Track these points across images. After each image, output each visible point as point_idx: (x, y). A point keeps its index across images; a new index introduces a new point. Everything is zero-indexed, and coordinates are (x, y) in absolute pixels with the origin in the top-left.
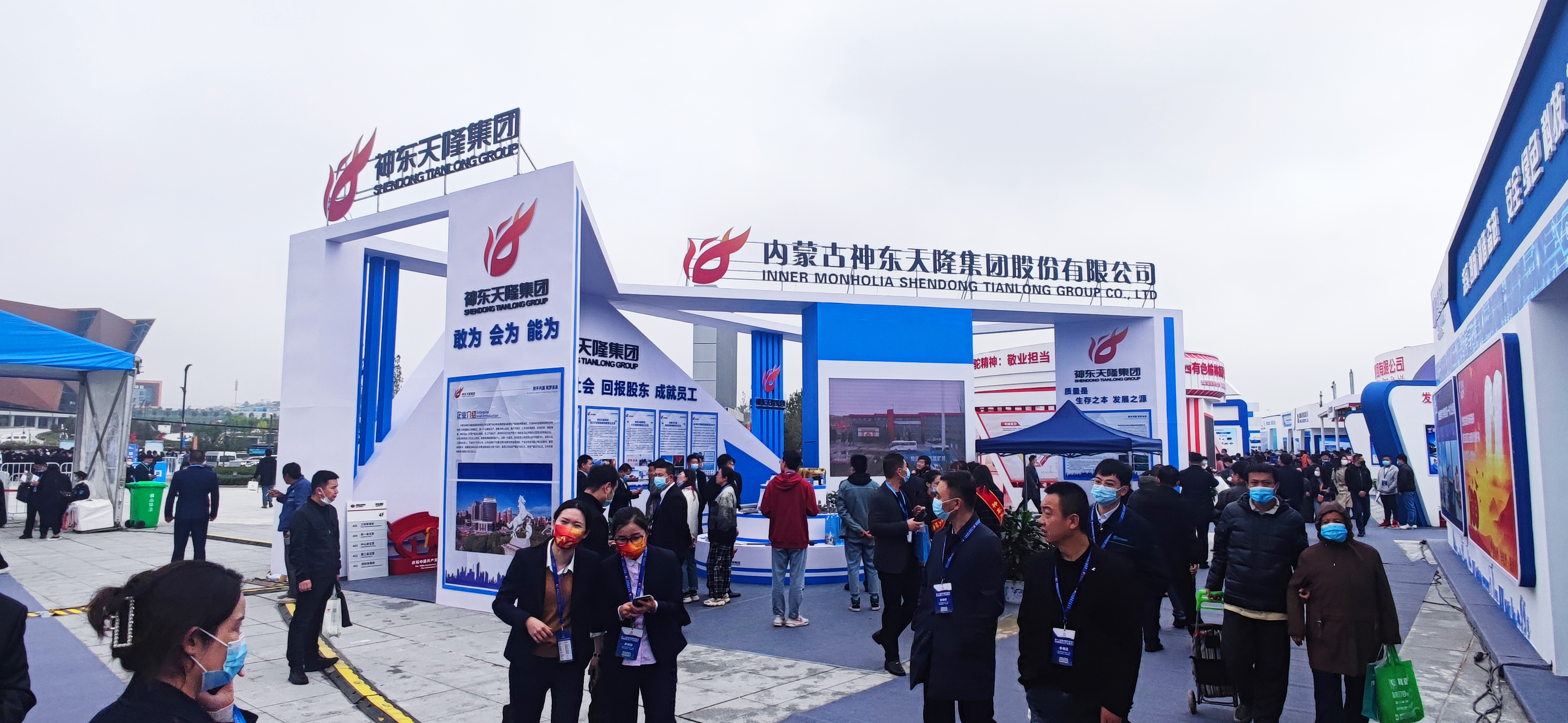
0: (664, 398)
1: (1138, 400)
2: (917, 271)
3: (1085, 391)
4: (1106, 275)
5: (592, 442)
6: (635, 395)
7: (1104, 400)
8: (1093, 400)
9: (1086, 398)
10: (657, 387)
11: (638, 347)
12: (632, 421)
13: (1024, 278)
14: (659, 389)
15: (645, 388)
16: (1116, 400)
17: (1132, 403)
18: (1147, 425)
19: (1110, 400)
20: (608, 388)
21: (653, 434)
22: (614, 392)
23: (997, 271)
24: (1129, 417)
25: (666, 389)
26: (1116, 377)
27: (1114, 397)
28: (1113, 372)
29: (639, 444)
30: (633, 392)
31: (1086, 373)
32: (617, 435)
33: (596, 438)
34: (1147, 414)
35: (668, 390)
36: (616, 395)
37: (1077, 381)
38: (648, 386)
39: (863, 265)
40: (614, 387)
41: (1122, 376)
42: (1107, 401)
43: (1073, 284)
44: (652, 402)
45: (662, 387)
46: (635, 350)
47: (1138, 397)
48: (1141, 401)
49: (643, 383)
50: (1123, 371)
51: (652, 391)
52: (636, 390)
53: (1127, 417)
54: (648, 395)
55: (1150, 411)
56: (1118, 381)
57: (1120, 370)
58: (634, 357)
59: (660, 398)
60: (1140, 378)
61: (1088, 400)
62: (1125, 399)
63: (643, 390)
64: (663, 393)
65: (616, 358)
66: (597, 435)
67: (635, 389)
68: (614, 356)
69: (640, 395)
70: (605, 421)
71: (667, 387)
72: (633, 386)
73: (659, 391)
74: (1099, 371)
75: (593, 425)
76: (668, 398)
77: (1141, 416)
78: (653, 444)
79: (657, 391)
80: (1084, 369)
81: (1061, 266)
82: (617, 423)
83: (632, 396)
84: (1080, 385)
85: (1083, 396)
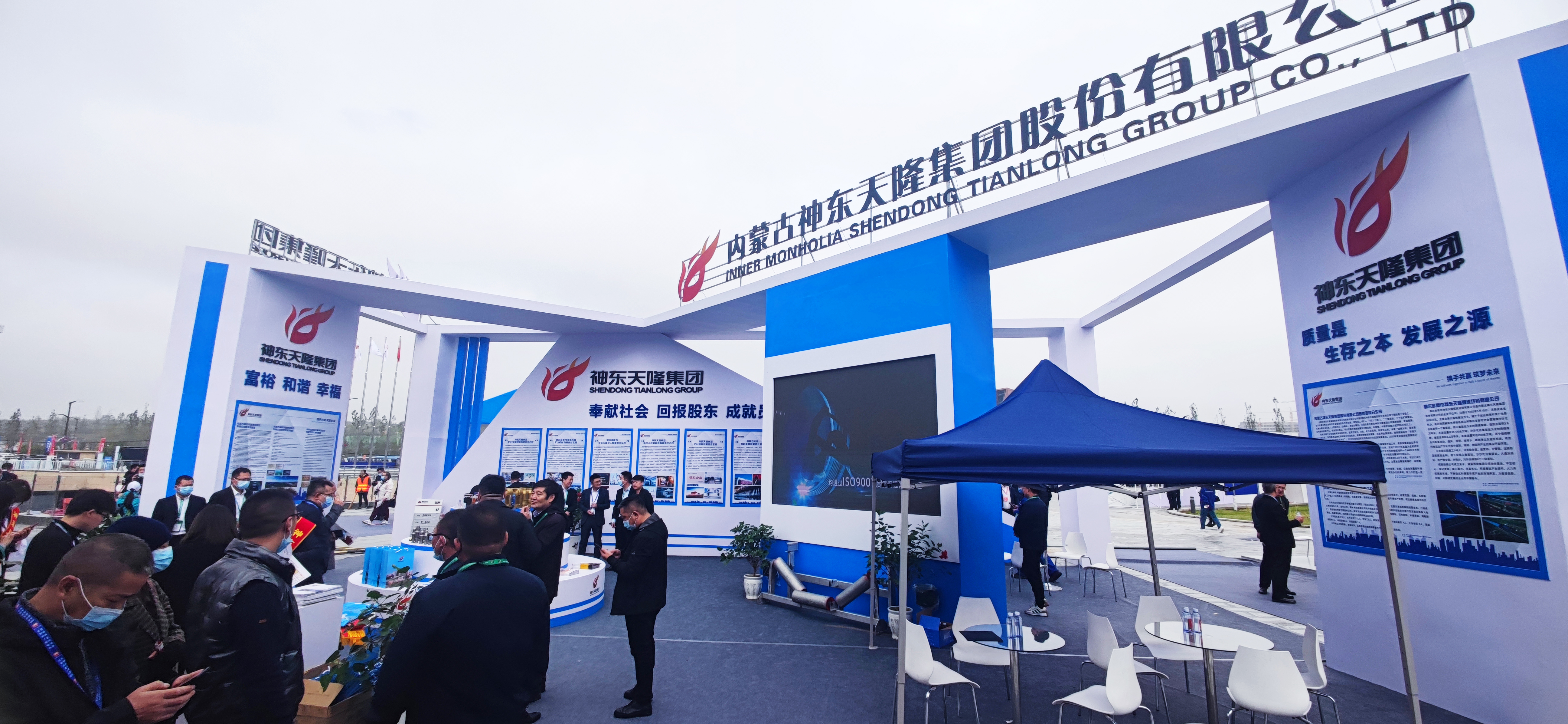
0: (738, 417)
1: (1466, 325)
2: (872, 208)
3: (1339, 329)
4: (1266, 42)
5: (646, 460)
6: (698, 416)
7: (1383, 342)
8: (1358, 349)
9: (1344, 346)
10: (729, 408)
11: (702, 372)
12: (695, 441)
13: (1046, 141)
14: (731, 409)
15: (711, 409)
16: (1410, 336)
17: (1452, 337)
18: (1505, 397)
19: (1397, 338)
20: (663, 411)
21: (723, 453)
22: (672, 415)
23: (992, 154)
24: (1450, 378)
25: (741, 409)
26: (1401, 277)
27: (1403, 331)
28: (1391, 267)
29: (704, 462)
30: (696, 413)
31: (1338, 286)
32: (676, 454)
33: (650, 457)
34: (1498, 362)
35: (744, 409)
36: (674, 417)
37: (1321, 310)
38: (716, 407)
39: (811, 228)
40: (672, 410)
41: (1417, 271)
42: (1390, 345)
43: (1165, 103)
44: (721, 421)
45: (736, 407)
46: (699, 376)
47: (1465, 315)
48: (1474, 328)
49: (709, 405)
50: (1417, 256)
51: (722, 411)
52: (700, 412)
53: (1446, 382)
54: (716, 416)
55: (1504, 352)
56: (1409, 287)
57: (1407, 254)
58: (697, 381)
59: (734, 417)
60: (1462, 261)
61: (1348, 351)
62: (1432, 331)
63: (709, 411)
64: (737, 412)
65: (675, 384)
66: (651, 454)
67: (698, 411)
68: (673, 382)
69: (705, 416)
70: (663, 442)
71: (743, 406)
72: (696, 408)
73: (732, 411)
74: (1362, 274)
75: (647, 445)
76: (745, 417)
77: (1483, 373)
78: (723, 462)
79: (729, 411)
80: (1331, 278)
81: (1131, 82)
82: (676, 444)
83: (695, 417)
84: (1329, 318)
85: (1336, 343)
